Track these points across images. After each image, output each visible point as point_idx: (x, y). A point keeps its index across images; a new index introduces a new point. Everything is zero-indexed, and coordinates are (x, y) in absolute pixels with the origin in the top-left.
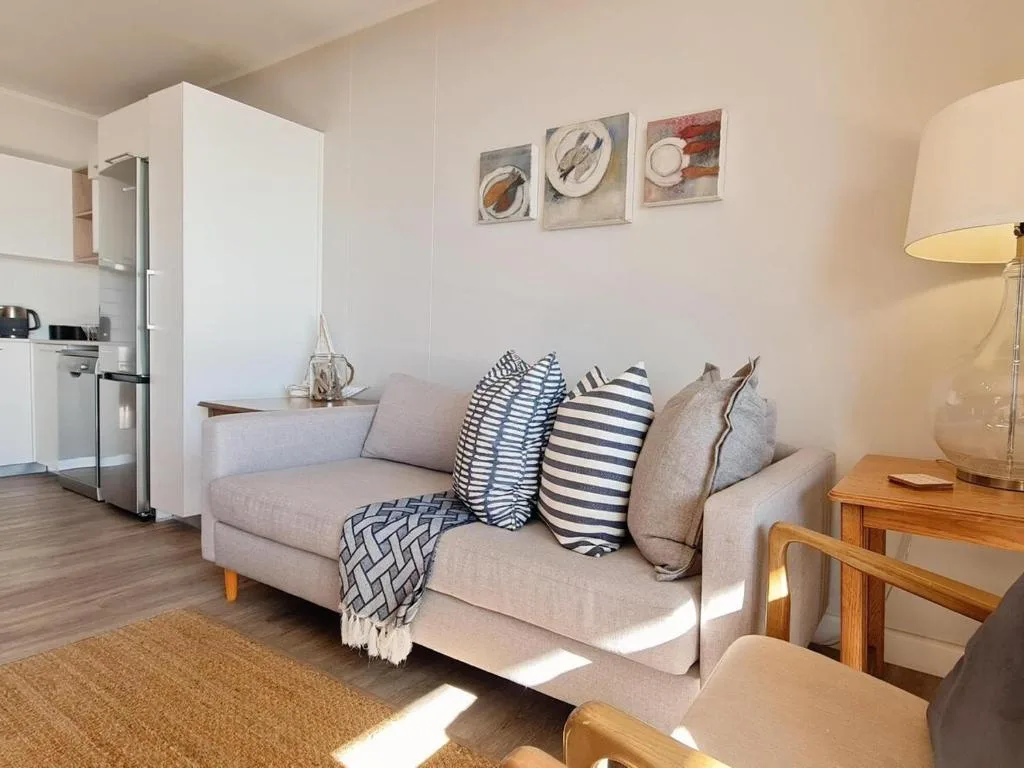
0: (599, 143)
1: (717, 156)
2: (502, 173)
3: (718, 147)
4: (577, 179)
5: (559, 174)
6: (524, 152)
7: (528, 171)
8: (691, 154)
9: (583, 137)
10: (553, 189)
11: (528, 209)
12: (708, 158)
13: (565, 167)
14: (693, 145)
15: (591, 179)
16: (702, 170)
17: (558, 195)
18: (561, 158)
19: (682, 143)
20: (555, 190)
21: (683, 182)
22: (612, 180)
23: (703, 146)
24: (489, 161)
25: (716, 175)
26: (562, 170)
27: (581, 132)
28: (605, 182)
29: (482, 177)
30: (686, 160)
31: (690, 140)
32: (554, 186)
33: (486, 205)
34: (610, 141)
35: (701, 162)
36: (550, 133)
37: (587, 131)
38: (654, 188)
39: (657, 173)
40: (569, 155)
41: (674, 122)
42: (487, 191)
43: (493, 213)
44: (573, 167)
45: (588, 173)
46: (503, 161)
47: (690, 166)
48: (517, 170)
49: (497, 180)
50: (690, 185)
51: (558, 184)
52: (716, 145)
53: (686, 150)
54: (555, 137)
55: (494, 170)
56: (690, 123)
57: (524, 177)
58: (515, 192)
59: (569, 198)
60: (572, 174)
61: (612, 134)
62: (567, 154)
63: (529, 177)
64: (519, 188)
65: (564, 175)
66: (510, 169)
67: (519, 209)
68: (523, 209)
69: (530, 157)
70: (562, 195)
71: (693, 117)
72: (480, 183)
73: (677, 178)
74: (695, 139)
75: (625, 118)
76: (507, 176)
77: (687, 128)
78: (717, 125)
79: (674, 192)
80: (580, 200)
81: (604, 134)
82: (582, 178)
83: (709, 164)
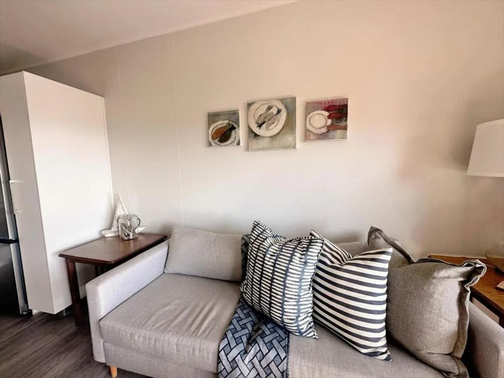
0: (279, 111)
1: (346, 120)
2: (222, 123)
3: (346, 116)
4: (267, 128)
5: (256, 125)
6: (234, 114)
7: (237, 123)
8: (332, 119)
9: (270, 108)
10: (253, 132)
11: (239, 141)
12: (341, 121)
13: (260, 122)
14: (333, 115)
15: (275, 129)
16: (339, 127)
17: (256, 135)
18: (257, 117)
19: (327, 114)
20: (255, 133)
21: (328, 132)
22: (287, 130)
23: (338, 116)
24: (213, 117)
25: (346, 129)
26: (258, 124)
27: (268, 105)
28: (284, 131)
29: (209, 125)
30: (329, 122)
31: (331, 112)
32: (254, 131)
33: (213, 138)
34: (286, 110)
35: (337, 123)
36: (250, 105)
37: (272, 105)
38: (312, 134)
39: (313, 127)
40: (262, 116)
41: (321, 103)
42: (213, 132)
43: (218, 143)
44: (264, 122)
45: (273, 126)
46: (222, 117)
47: (332, 124)
48: (231, 122)
49: (219, 127)
50: (332, 133)
51: (256, 130)
52: (346, 115)
53: (329, 117)
54: (253, 107)
55: (217, 121)
56: (331, 104)
57: (235, 126)
58: (231, 133)
59: (263, 137)
60: (264, 125)
61: (286, 107)
62: (260, 116)
63: (238, 126)
64: (233, 132)
65: (260, 126)
66: (227, 122)
67: (234, 141)
68: (236, 141)
69: (238, 116)
70: (259, 136)
71: (333, 101)
72: (209, 128)
73: (324, 130)
74: (334, 112)
75: (294, 100)
76: (225, 125)
77: (329, 106)
78: (346, 106)
79: (323, 136)
80: (269, 139)
81: (281, 107)
82: (270, 128)
83: (343, 124)
